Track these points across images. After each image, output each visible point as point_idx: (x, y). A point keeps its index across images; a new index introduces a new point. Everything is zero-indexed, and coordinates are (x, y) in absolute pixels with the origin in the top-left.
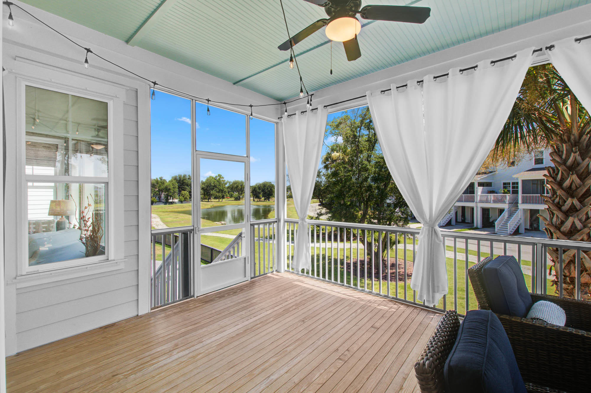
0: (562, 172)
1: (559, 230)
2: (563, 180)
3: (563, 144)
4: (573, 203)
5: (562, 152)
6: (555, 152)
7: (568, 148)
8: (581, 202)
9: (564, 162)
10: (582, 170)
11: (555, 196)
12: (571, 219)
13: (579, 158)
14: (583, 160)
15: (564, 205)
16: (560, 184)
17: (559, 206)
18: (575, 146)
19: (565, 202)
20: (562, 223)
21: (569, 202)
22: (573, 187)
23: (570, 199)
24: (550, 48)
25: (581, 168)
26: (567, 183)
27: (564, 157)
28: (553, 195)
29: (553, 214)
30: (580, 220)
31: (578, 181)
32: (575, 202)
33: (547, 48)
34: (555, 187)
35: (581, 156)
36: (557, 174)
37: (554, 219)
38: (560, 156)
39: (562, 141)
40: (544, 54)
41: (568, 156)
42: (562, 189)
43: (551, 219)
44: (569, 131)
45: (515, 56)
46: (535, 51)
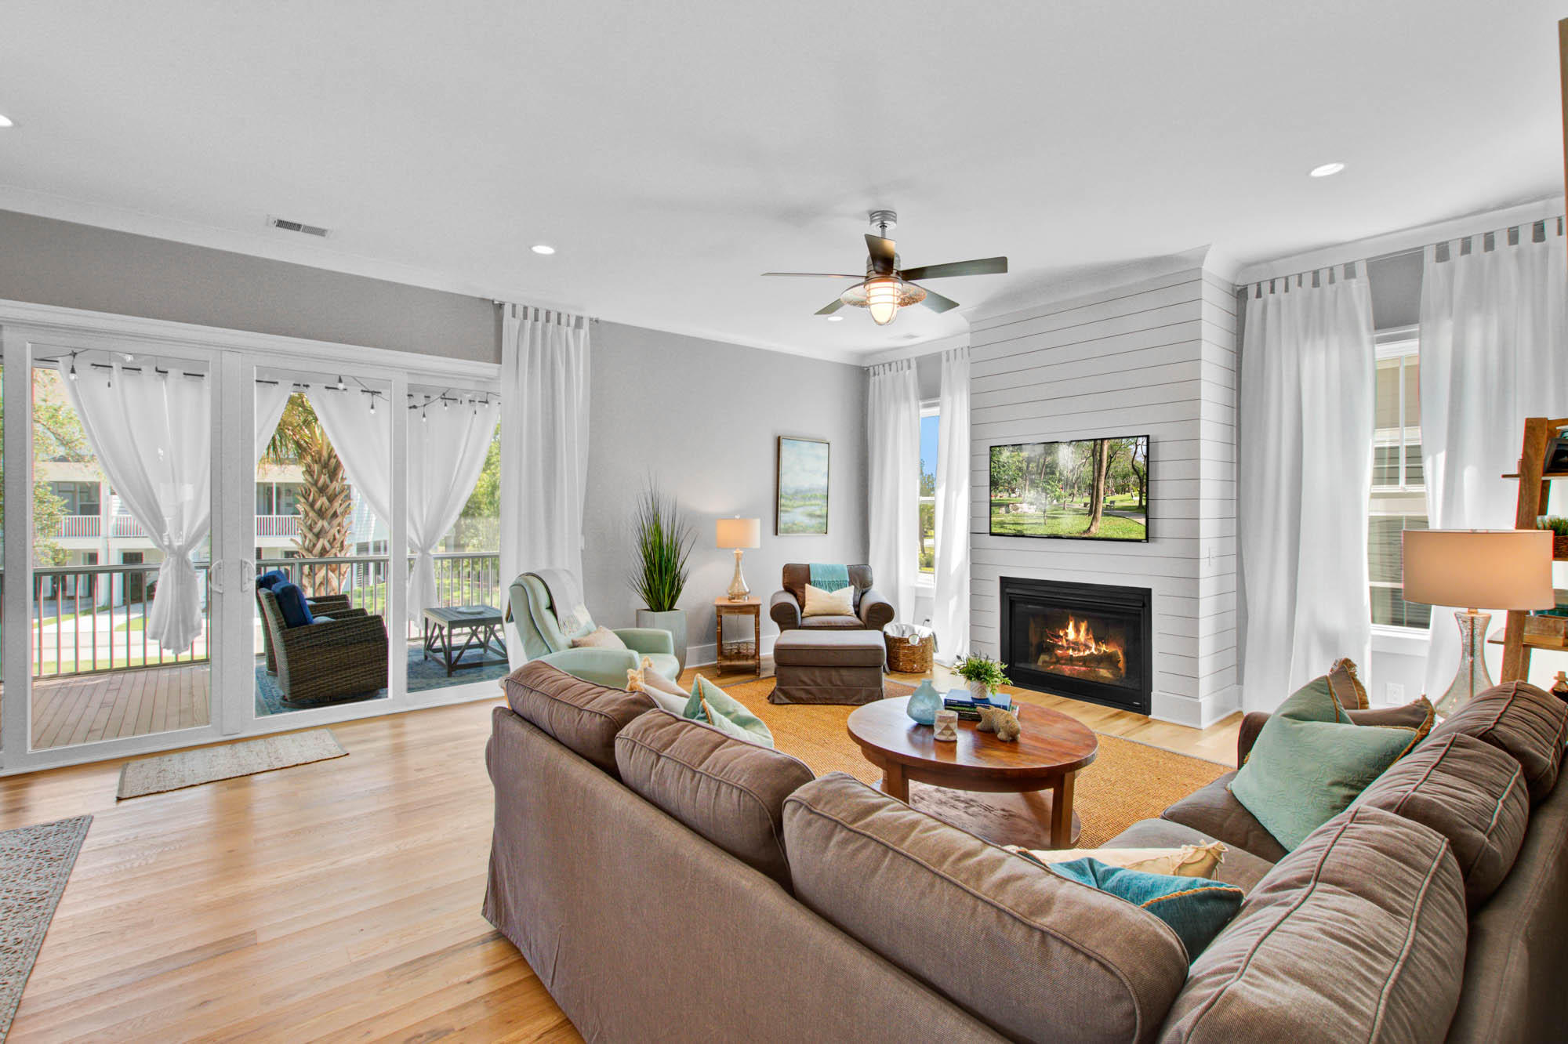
0: (314, 494)
1: (311, 552)
2: (314, 502)
3: (316, 465)
4: (323, 525)
5: (314, 472)
6: (307, 470)
8: (330, 524)
9: (317, 482)
10: (330, 493)
11: (308, 518)
12: (321, 540)
13: (328, 481)
14: (332, 481)
15: (315, 527)
16: (312, 505)
18: (325, 467)
20: (314, 546)
21: (320, 523)
22: (324, 509)
23: (321, 521)
24: (307, 386)
25: (330, 491)
26: (318, 505)
27: (315, 477)
28: (305, 517)
29: (305, 537)
30: (329, 542)
31: (327, 503)
32: (326, 524)
34: (308, 509)
35: (329, 479)
36: (309, 495)
37: (307, 542)
38: (312, 476)
39: (315, 461)
41: (320, 477)
42: (314, 510)
43: (304, 542)
44: (319, 453)
45: (277, 383)
46: (295, 385)
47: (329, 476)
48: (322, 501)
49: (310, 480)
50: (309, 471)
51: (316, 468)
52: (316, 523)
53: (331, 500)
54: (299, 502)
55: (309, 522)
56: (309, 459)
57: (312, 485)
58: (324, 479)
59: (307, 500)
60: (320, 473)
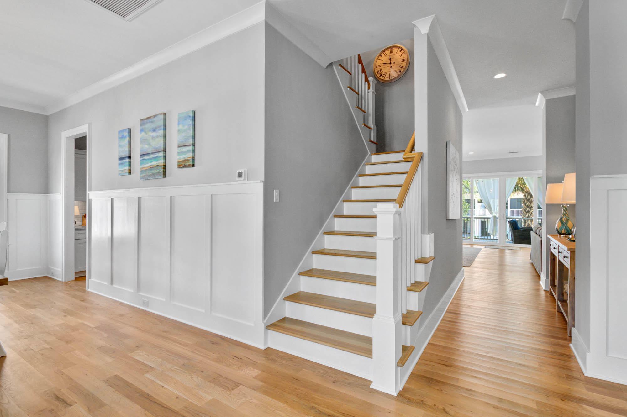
2: (526, 203)
8: (530, 209)
9: (527, 198)
13: (530, 198)
14: (531, 198)
16: (525, 204)
17: (525, 210)
18: (529, 194)
26: (527, 204)
29: (524, 213)
30: (530, 214)
31: (529, 204)
32: (529, 209)
37: (524, 214)
38: (526, 197)
41: (527, 197)
42: (526, 206)
44: (527, 191)
47: (530, 197)
48: (528, 209)
50: (525, 195)
51: (527, 194)
52: (526, 209)
54: (522, 204)
56: (525, 193)
57: (526, 199)
59: (524, 203)
60: (528, 196)
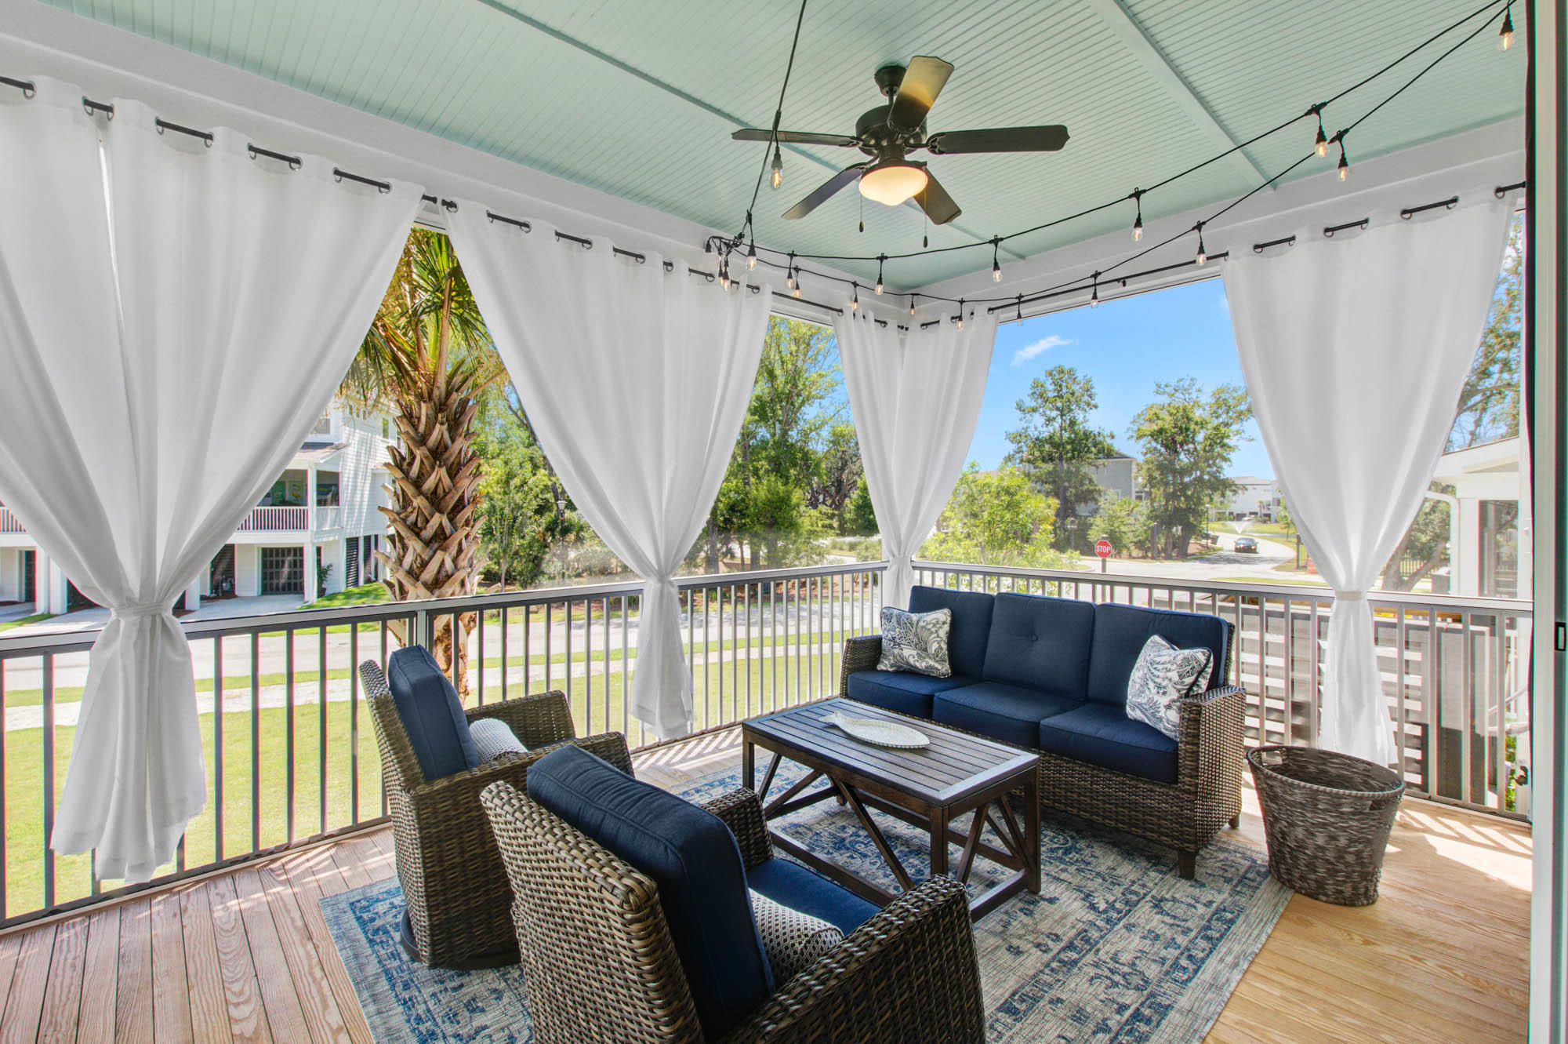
0: (422, 462)
1: (419, 577)
3: (423, 404)
4: (441, 524)
5: (419, 419)
6: (405, 416)
7: (431, 412)
8: (451, 520)
9: (424, 438)
10: (452, 460)
11: (410, 509)
12: (437, 556)
13: (447, 436)
14: (454, 437)
15: (425, 528)
16: (417, 484)
17: (415, 530)
18: (441, 410)
19: (427, 521)
20: (424, 565)
21: (437, 520)
22: (440, 491)
23: (437, 515)
24: (450, 205)
25: (451, 455)
26: (429, 484)
27: (422, 428)
28: (404, 508)
29: (406, 546)
31: (447, 481)
32: (444, 520)
33: (444, 203)
35: (450, 432)
36: (411, 464)
37: (410, 557)
38: (415, 427)
39: (420, 397)
40: (436, 212)
42: (421, 493)
43: (403, 558)
44: (432, 381)
45: (387, 187)
46: (425, 197)
47: (450, 427)
49: (412, 433)
50: (411, 417)
51: (424, 410)
53: (454, 472)
55: (412, 518)
58: (439, 431)
60: (433, 422)
